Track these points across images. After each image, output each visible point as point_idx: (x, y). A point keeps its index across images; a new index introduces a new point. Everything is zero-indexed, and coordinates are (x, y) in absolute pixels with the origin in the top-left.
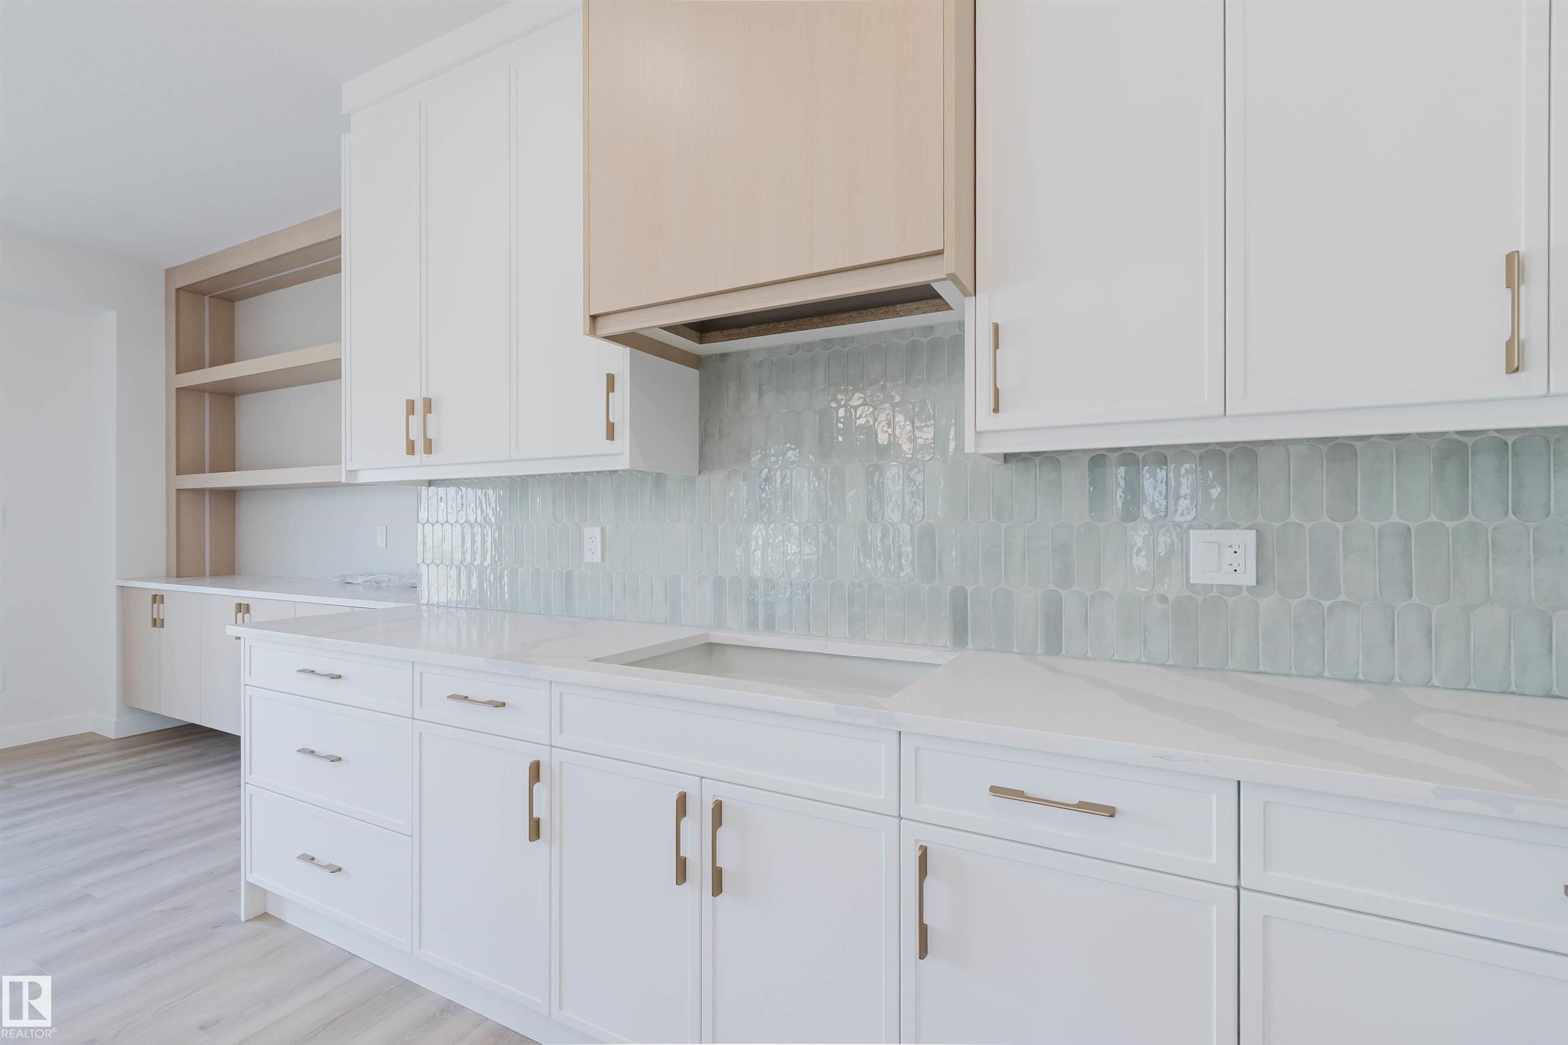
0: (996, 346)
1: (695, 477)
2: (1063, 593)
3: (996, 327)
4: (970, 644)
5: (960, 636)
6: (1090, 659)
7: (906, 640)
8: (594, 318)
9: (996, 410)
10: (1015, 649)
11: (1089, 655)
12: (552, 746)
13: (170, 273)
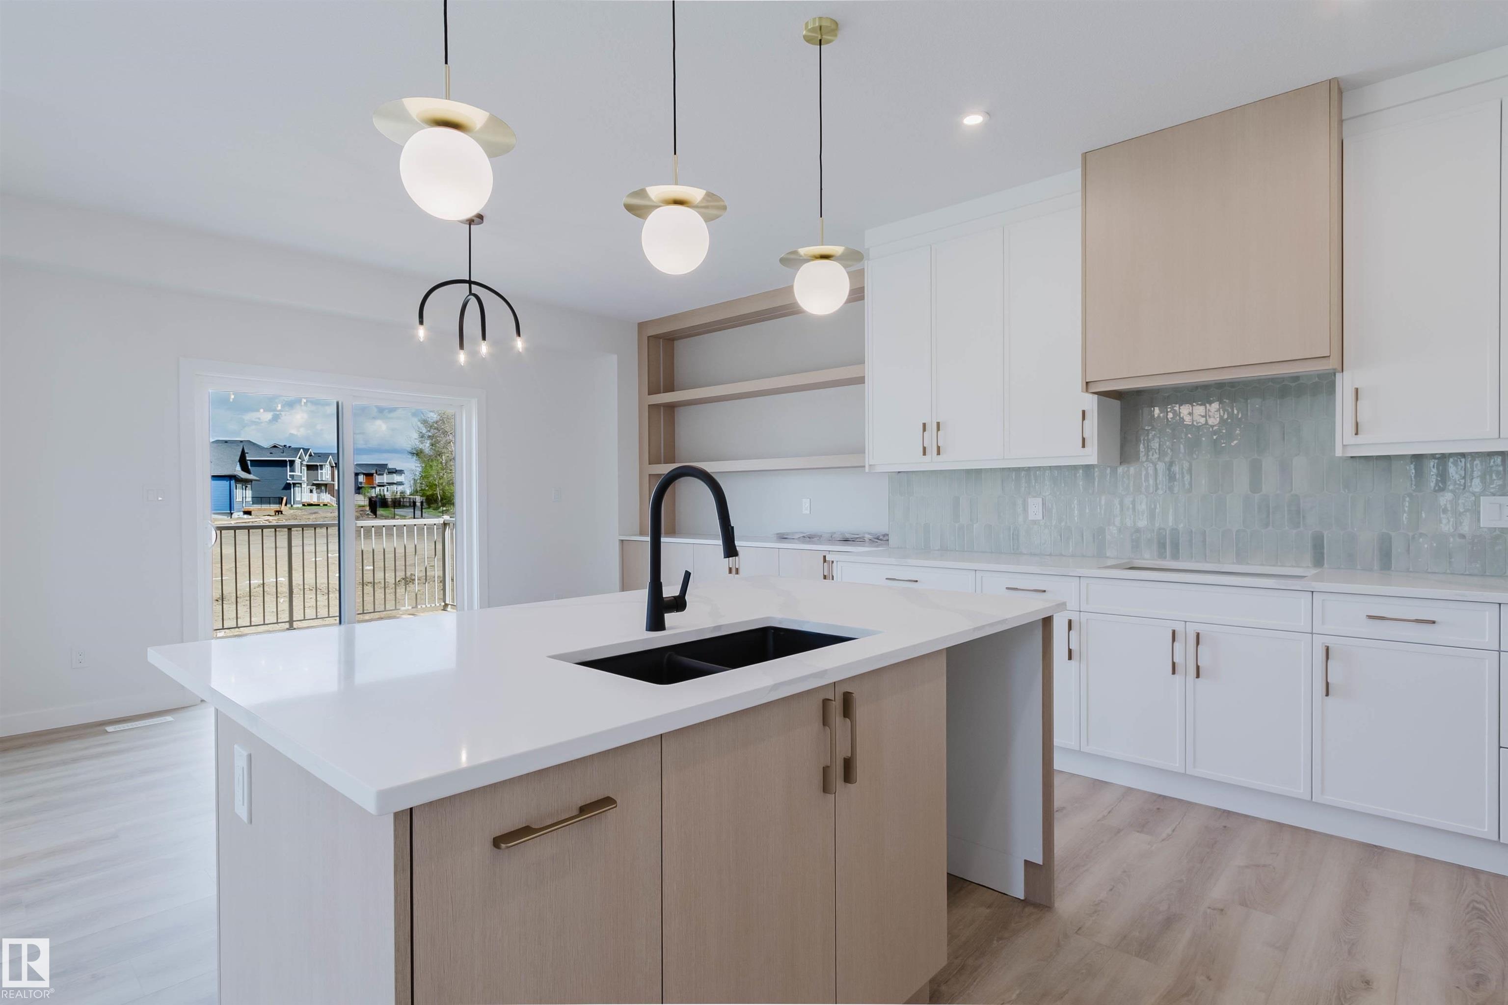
0: (1357, 399)
1: (1117, 467)
2: (1393, 534)
3: (1357, 390)
4: (1325, 565)
5: (1318, 560)
6: (1411, 572)
7: (1279, 564)
8: (1087, 383)
9: (1357, 434)
10: (1359, 567)
11: (1411, 570)
12: (1080, 611)
13: (642, 326)
